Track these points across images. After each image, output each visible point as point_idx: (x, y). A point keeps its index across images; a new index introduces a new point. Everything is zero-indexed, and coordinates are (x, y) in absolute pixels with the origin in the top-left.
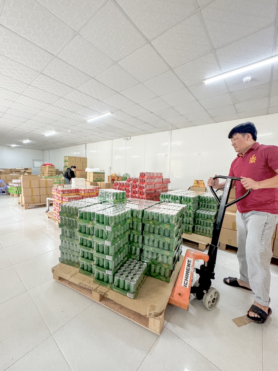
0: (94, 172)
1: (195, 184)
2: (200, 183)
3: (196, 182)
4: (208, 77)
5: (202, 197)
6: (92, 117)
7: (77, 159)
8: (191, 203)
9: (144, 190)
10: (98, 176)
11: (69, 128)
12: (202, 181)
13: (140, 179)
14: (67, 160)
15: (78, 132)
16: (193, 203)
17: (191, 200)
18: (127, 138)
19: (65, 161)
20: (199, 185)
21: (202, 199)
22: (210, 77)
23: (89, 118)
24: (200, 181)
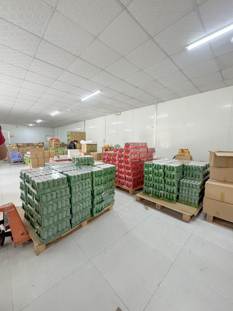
0: (87, 144)
1: (180, 153)
2: (185, 152)
3: (181, 151)
4: (191, 42)
5: (186, 166)
6: (85, 96)
7: (77, 134)
8: (174, 172)
9: (129, 159)
10: (91, 148)
11: (69, 107)
12: (187, 150)
13: (125, 149)
14: (70, 135)
15: (76, 111)
16: (177, 172)
17: (174, 169)
18: (117, 113)
19: (68, 136)
20: (184, 154)
21: (186, 168)
22: (192, 41)
23: (83, 98)
24: (185, 150)
